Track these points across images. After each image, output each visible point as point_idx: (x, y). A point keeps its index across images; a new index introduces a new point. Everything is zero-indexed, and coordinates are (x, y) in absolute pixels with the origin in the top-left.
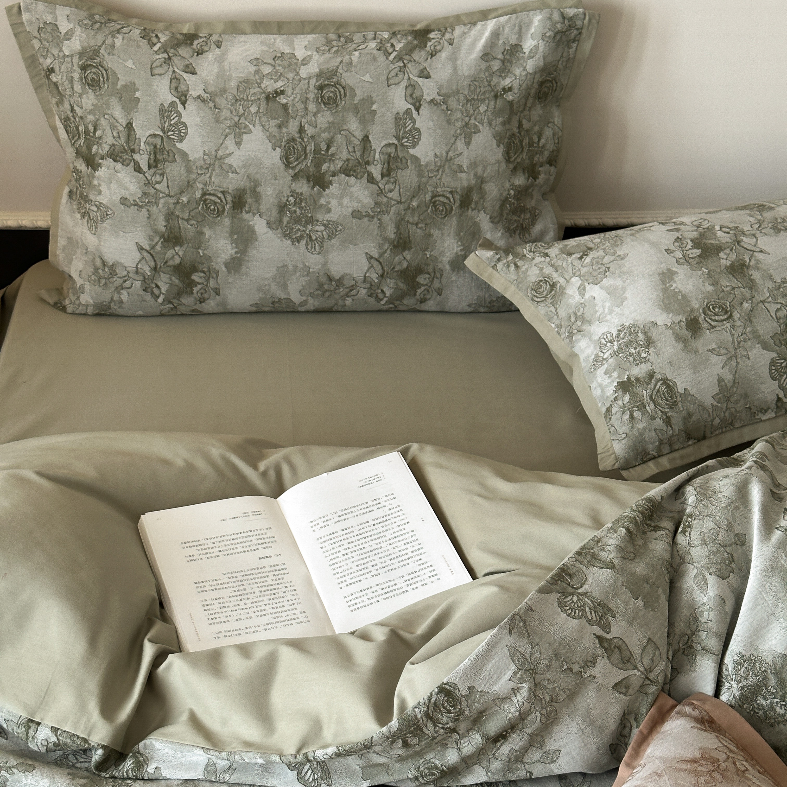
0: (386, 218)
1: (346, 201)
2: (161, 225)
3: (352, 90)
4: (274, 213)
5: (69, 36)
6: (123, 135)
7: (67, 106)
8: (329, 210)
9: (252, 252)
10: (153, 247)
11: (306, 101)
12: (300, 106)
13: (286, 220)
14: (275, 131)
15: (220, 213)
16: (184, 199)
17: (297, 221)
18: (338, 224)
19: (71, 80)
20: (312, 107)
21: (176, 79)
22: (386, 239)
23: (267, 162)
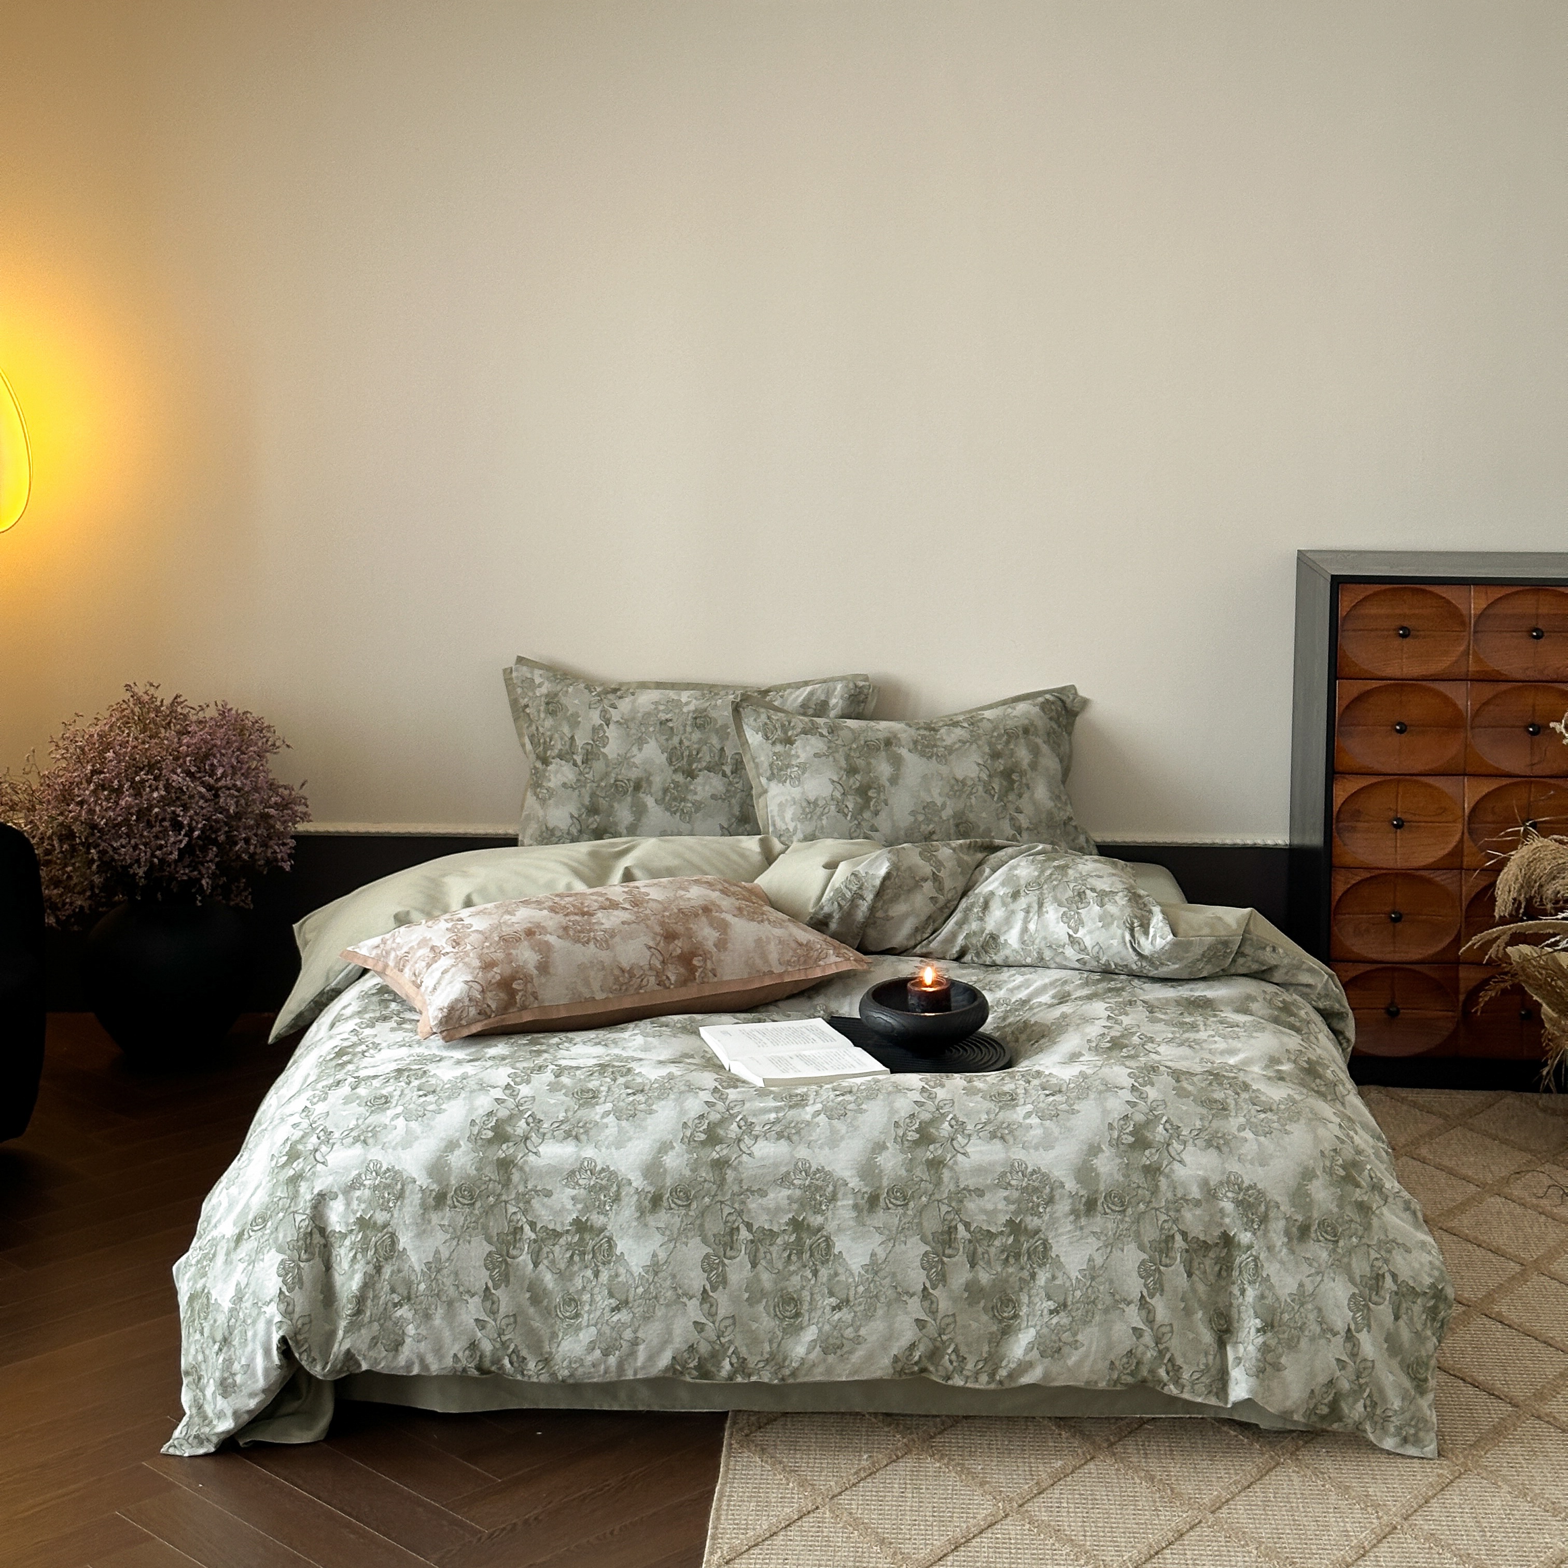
0: (733, 801)
1: (707, 788)
2: (587, 801)
3: (716, 720)
4: (660, 793)
5: (540, 686)
6: (568, 744)
7: (534, 727)
8: (696, 793)
9: (644, 820)
10: (580, 816)
11: (685, 726)
12: (681, 728)
13: (667, 798)
14: (664, 743)
15: (626, 793)
16: (603, 784)
17: (675, 799)
18: (701, 803)
19: (539, 711)
20: (689, 729)
21: (604, 711)
22: (733, 815)
23: (658, 762)
